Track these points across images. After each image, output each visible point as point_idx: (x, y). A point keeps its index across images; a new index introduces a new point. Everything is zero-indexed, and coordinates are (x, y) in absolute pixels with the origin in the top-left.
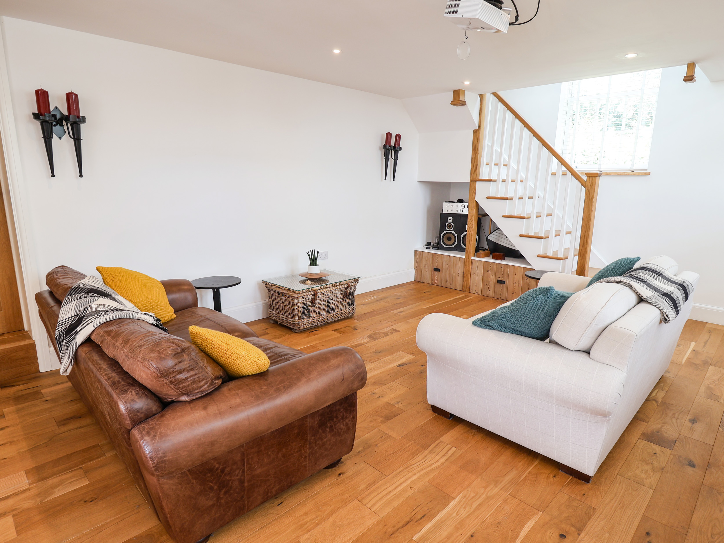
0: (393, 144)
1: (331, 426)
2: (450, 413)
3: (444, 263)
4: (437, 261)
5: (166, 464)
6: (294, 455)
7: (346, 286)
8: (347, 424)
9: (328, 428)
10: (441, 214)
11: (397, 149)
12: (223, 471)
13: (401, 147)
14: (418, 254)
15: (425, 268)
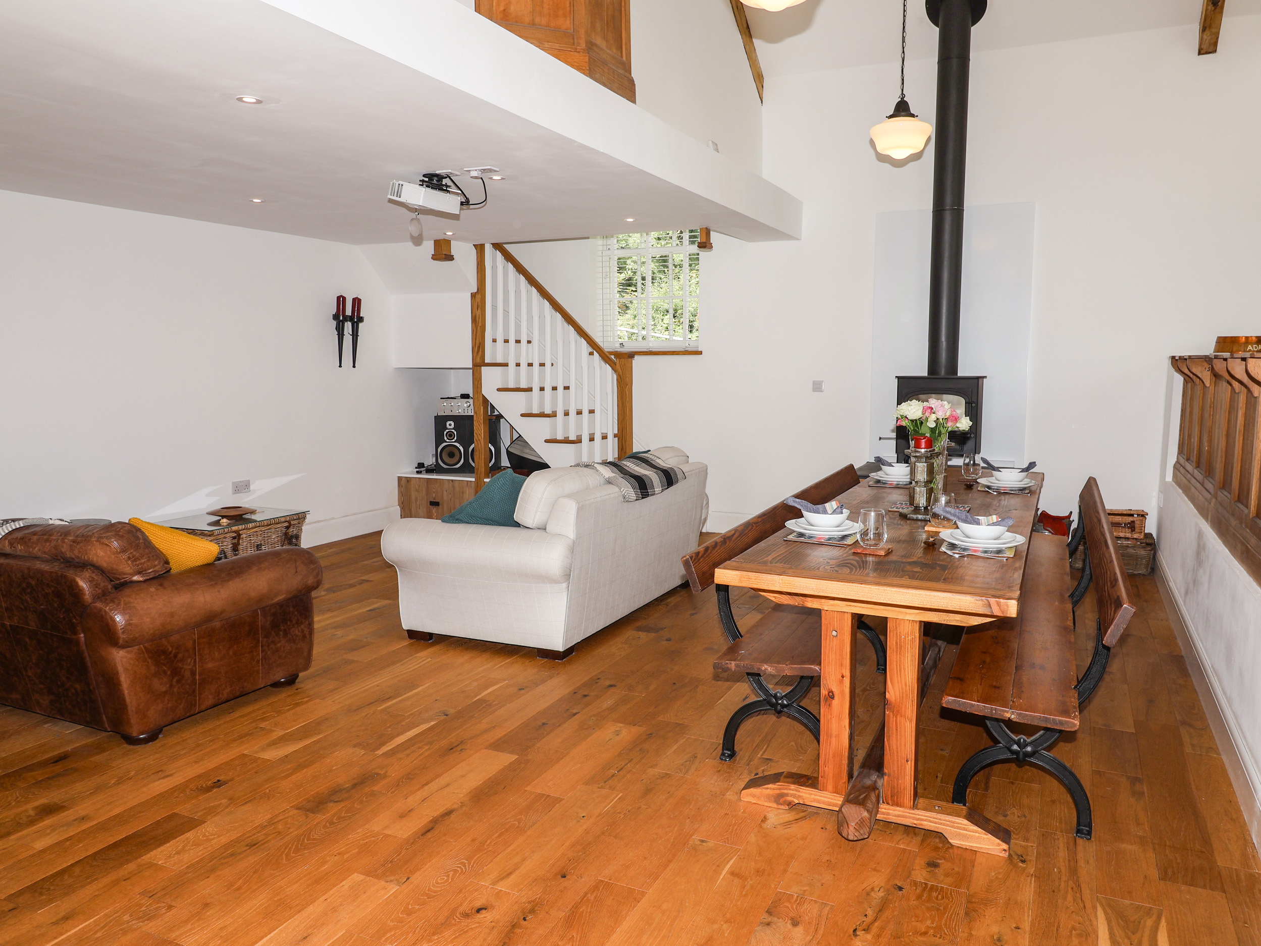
0: (349, 312)
1: (285, 630)
2: (429, 633)
3: (445, 492)
4: (434, 490)
5: (132, 627)
6: (246, 655)
7: (286, 524)
8: (303, 631)
9: (281, 631)
10: (435, 417)
11: (357, 319)
12: (175, 656)
13: (362, 317)
14: (403, 482)
15: (416, 504)
